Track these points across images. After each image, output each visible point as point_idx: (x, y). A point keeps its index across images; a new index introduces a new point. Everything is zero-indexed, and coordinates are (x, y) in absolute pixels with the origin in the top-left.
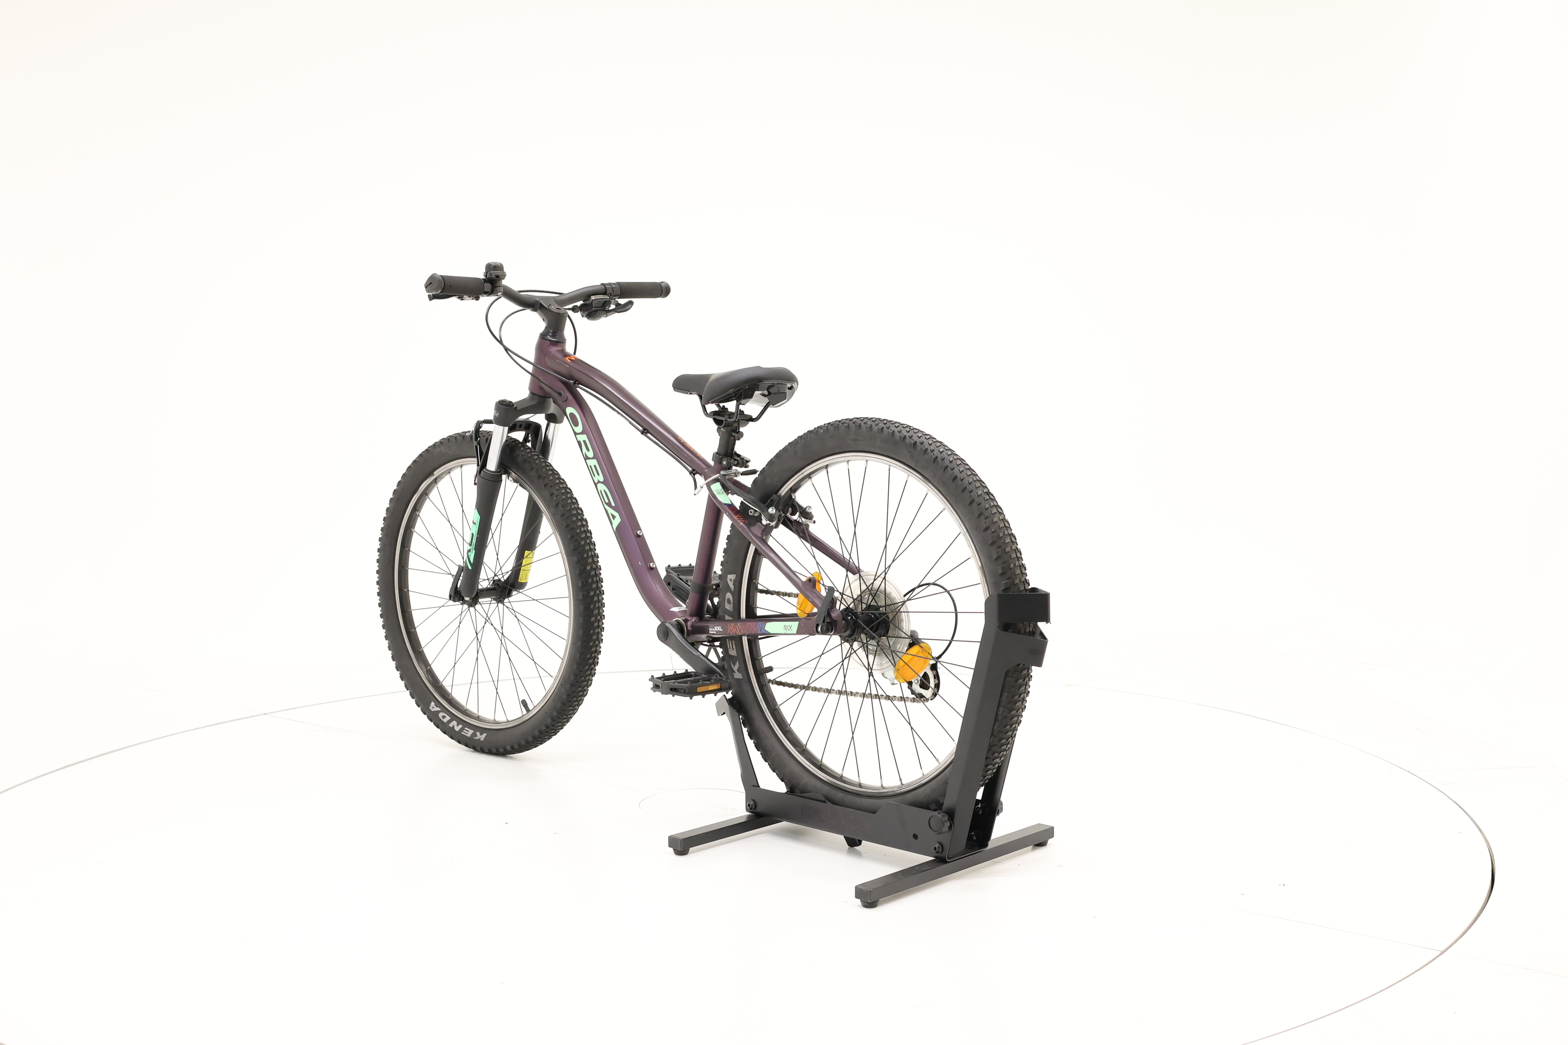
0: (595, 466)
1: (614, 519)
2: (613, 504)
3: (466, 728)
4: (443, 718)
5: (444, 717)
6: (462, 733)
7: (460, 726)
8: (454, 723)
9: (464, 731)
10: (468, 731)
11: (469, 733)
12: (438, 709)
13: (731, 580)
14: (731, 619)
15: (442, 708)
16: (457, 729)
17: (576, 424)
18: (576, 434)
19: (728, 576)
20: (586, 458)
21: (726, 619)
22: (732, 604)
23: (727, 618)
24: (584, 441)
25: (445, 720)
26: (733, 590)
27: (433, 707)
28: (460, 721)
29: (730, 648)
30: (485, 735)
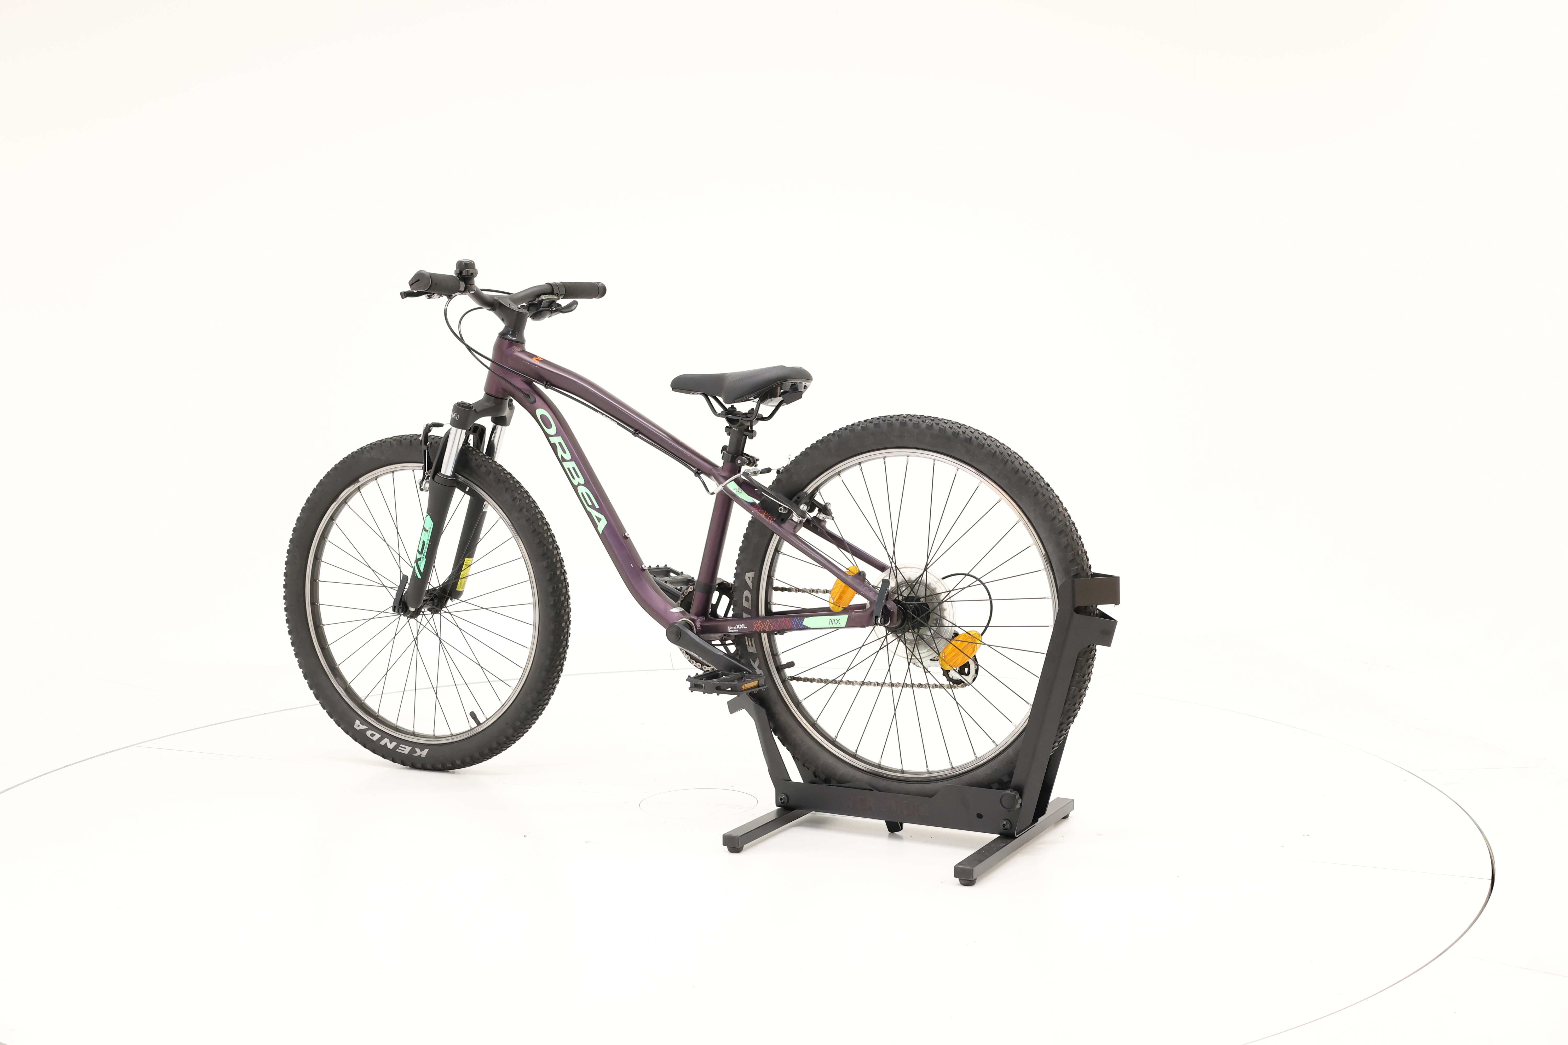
0: (574, 468)
1: (599, 522)
2: (597, 507)
3: (401, 745)
4: (373, 737)
5: (373, 735)
6: (398, 750)
7: (394, 744)
8: (386, 741)
9: (400, 748)
10: (405, 748)
11: (407, 750)
12: (365, 727)
13: (749, 578)
14: (749, 616)
15: (370, 727)
16: (391, 746)
17: (549, 426)
18: (547, 436)
19: (747, 574)
20: (562, 461)
21: (744, 617)
22: (750, 602)
23: (745, 615)
24: (560, 444)
25: (375, 738)
26: (751, 588)
27: (359, 726)
28: (392, 738)
29: (749, 646)
30: (426, 751)
